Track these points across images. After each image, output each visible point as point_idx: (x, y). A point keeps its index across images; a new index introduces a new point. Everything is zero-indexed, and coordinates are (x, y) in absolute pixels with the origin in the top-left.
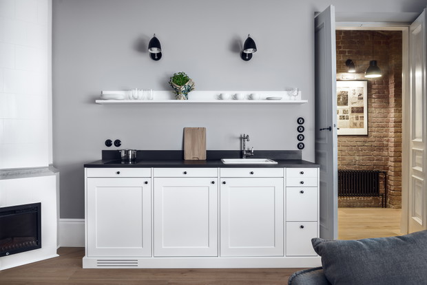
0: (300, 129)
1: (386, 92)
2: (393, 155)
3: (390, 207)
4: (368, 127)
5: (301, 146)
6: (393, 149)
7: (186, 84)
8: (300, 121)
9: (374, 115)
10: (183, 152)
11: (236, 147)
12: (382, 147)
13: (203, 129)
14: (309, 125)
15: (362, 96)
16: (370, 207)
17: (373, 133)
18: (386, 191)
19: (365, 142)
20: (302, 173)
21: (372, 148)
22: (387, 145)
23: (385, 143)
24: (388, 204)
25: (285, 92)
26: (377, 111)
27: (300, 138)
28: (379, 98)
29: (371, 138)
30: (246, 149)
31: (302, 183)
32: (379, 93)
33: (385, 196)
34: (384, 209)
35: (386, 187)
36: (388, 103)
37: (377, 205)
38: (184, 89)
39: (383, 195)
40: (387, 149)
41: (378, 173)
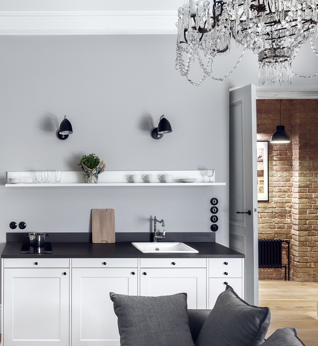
0: (214, 210)
1: (289, 154)
2: (297, 223)
3: (293, 280)
4: (268, 192)
5: (214, 228)
6: (297, 216)
7: (98, 167)
8: (214, 201)
9: (275, 179)
10: (91, 234)
11: (145, 229)
12: (283, 214)
13: (112, 211)
14: (223, 205)
15: (261, 158)
16: (271, 279)
17: (274, 199)
18: (289, 262)
19: (265, 208)
20: (226, 263)
21: (273, 215)
22: (290, 212)
23: (287, 209)
24: (291, 276)
25: (198, 172)
26: (279, 174)
27: (214, 219)
28: (280, 160)
29: (272, 204)
30: (157, 232)
31: (226, 274)
32: (281, 155)
33: (288, 267)
34: (287, 282)
35: (289, 258)
36: (292, 165)
37: (279, 277)
38: (95, 172)
39: (285, 267)
40: (290, 216)
41: (280, 242)
